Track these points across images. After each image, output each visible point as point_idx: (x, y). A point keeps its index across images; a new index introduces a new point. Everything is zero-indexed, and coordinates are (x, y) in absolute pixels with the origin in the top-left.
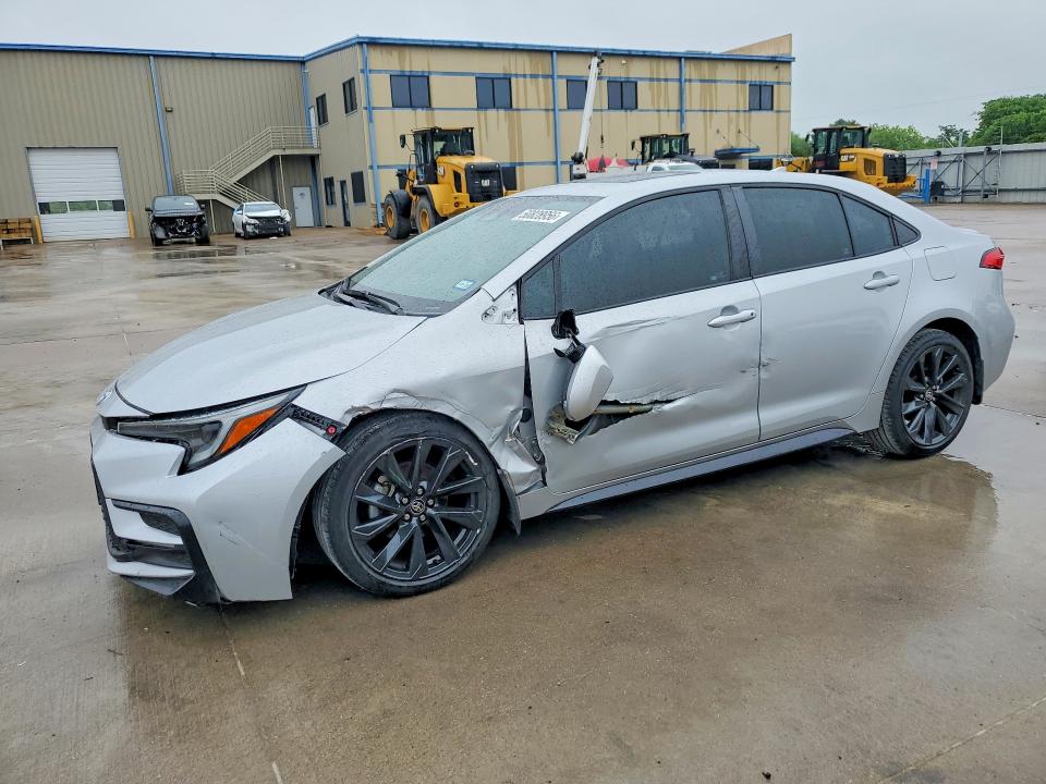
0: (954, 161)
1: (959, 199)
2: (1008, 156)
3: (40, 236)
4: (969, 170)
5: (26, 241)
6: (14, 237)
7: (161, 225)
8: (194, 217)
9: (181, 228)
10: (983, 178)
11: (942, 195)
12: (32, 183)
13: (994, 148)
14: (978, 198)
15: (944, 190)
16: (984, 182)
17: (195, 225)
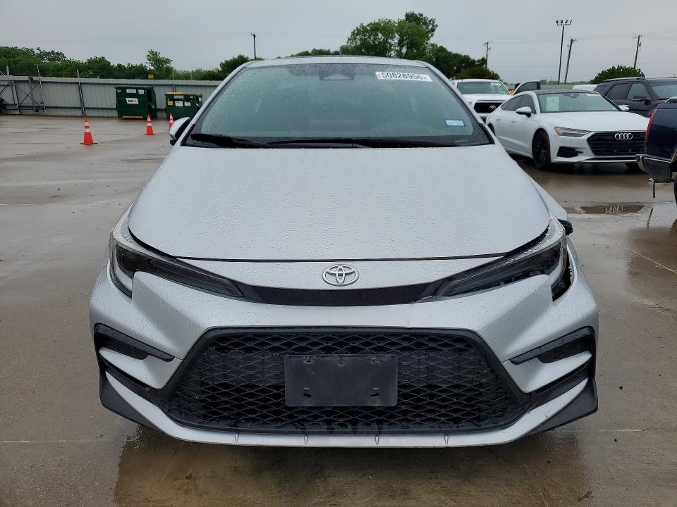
0: (8, 85)
1: (18, 112)
2: (45, 84)
4: (20, 92)
10: (32, 98)
11: (5, 108)
13: (35, 78)
14: (32, 112)
15: (5, 105)
16: (34, 102)
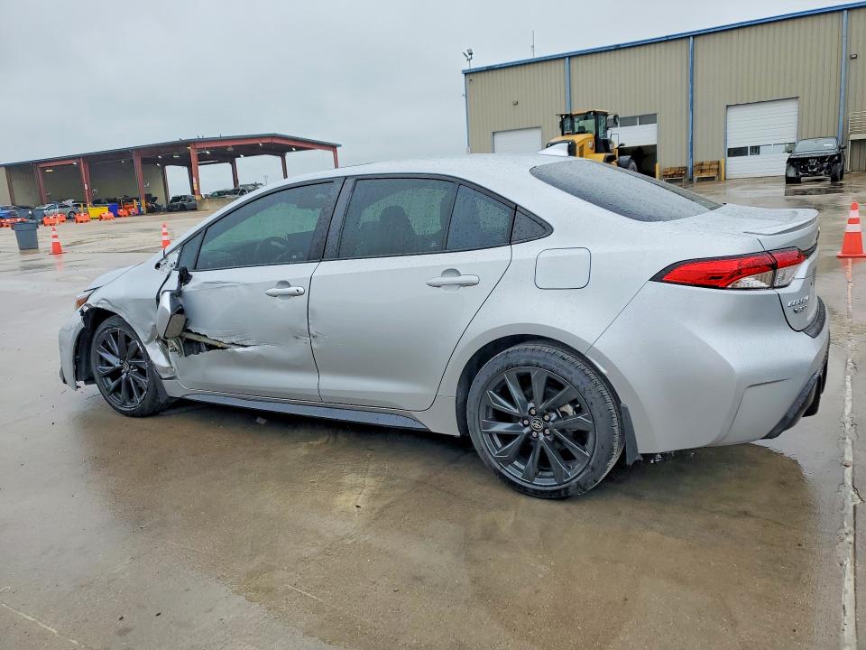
3: (723, 174)
5: (713, 178)
6: (704, 175)
7: (794, 166)
8: (826, 157)
9: (812, 167)
12: (726, 128)
17: (825, 165)
